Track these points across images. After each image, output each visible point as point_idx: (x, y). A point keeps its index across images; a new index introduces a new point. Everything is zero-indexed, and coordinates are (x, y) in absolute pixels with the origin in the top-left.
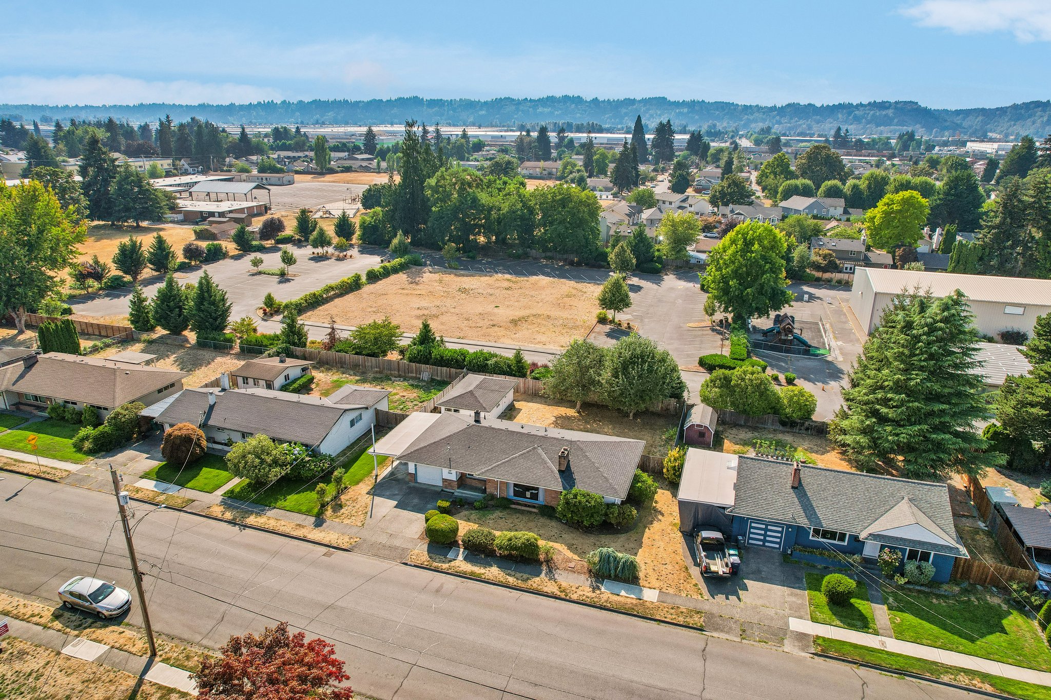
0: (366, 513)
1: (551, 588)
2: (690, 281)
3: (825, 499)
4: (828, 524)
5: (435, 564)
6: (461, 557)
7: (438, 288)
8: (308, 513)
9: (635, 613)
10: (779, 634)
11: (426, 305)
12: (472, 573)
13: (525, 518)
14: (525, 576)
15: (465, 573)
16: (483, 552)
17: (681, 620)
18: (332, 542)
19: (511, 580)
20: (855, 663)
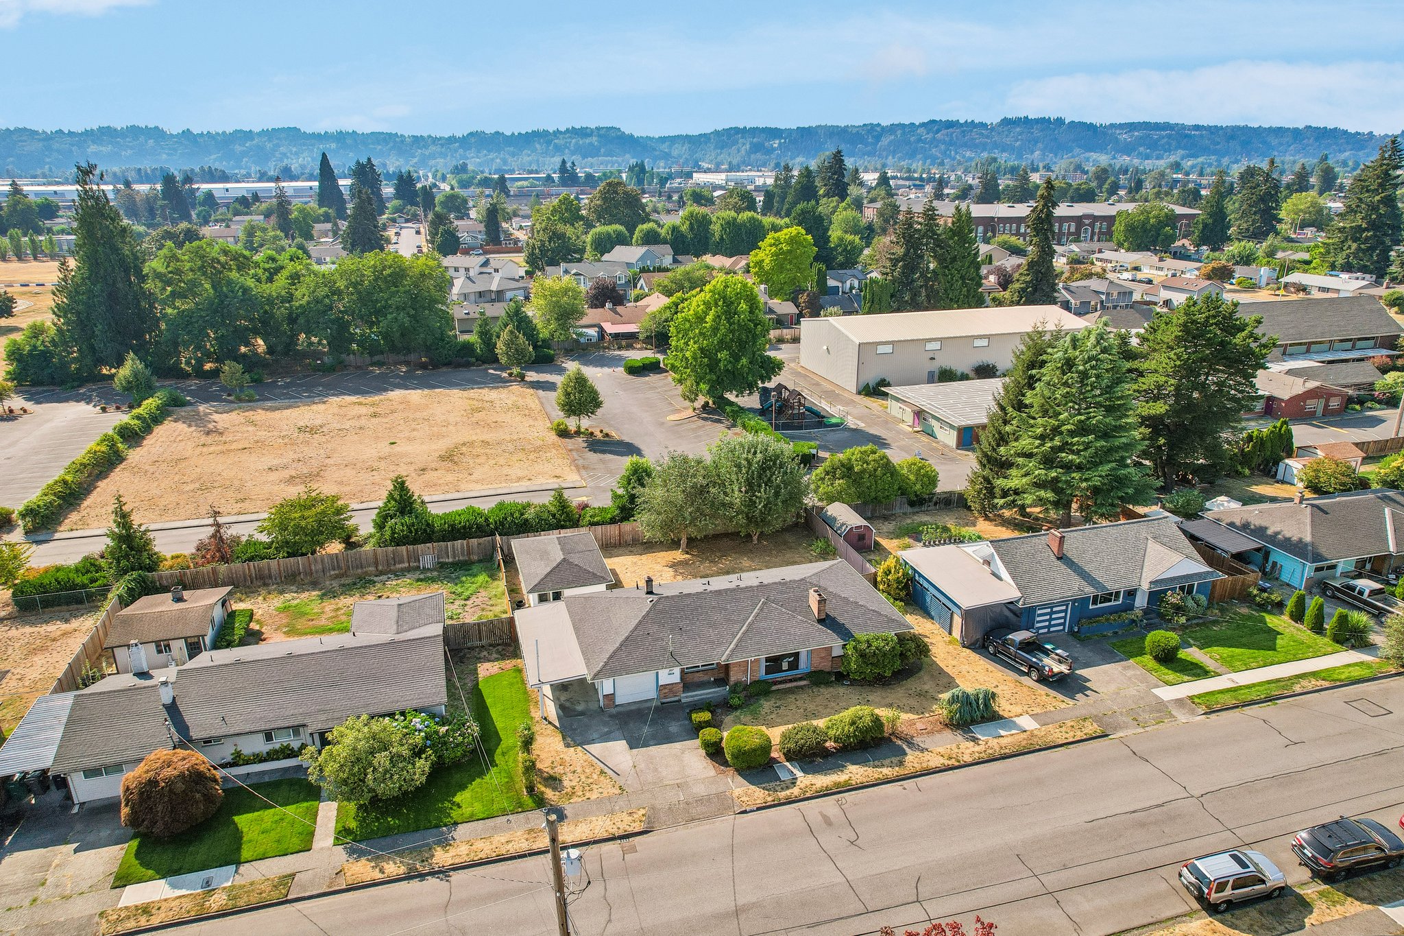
0: (602, 772)
1: (935, 761)
2: (602, 366)
3: (1091, 561)
4: (1112, 586)
5: (782, 795)
6: (799, 774)
7: (260, 433)
8: (519, 808)
9: (1038, 747)
10: (1161, 709)
11: (276, 462)
12: (837, 785)
13: (805, 696)
14: (895, 760)
15: (827, 788)
16: (815, 755)
17: (1080, 735)
18: (611, 831)
19: (887, 771)
20: (1237, 707)
